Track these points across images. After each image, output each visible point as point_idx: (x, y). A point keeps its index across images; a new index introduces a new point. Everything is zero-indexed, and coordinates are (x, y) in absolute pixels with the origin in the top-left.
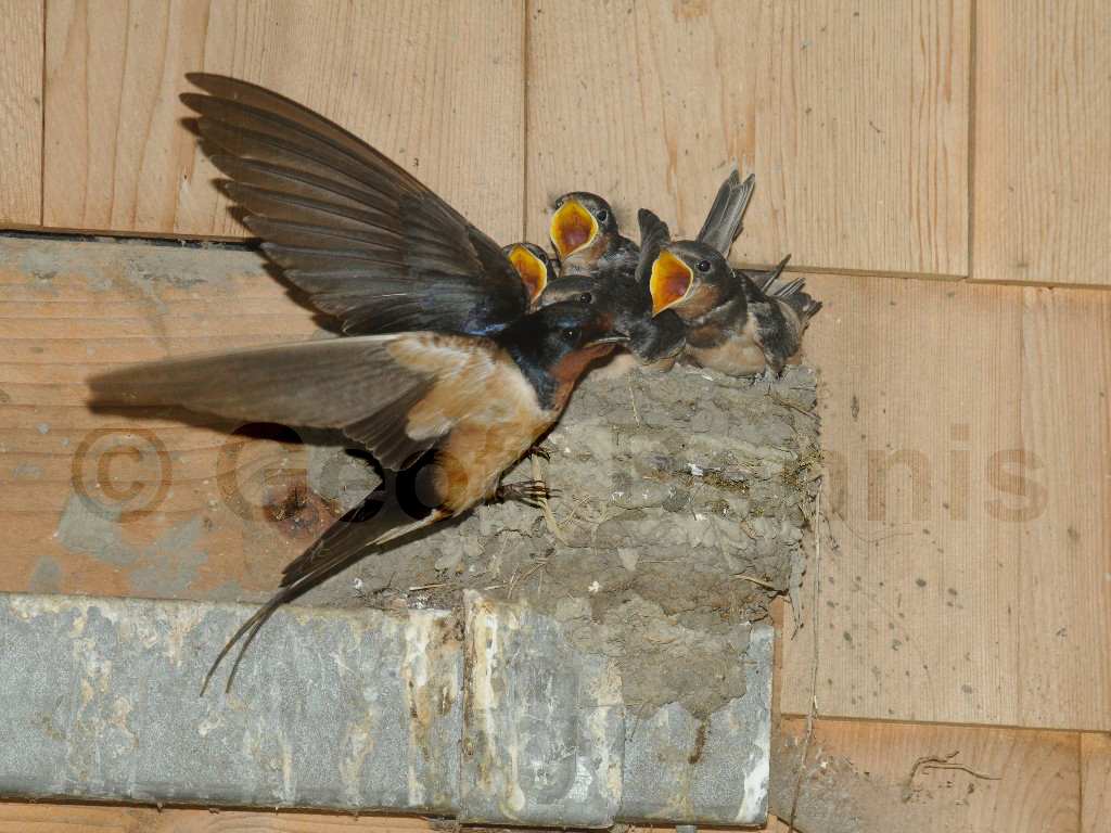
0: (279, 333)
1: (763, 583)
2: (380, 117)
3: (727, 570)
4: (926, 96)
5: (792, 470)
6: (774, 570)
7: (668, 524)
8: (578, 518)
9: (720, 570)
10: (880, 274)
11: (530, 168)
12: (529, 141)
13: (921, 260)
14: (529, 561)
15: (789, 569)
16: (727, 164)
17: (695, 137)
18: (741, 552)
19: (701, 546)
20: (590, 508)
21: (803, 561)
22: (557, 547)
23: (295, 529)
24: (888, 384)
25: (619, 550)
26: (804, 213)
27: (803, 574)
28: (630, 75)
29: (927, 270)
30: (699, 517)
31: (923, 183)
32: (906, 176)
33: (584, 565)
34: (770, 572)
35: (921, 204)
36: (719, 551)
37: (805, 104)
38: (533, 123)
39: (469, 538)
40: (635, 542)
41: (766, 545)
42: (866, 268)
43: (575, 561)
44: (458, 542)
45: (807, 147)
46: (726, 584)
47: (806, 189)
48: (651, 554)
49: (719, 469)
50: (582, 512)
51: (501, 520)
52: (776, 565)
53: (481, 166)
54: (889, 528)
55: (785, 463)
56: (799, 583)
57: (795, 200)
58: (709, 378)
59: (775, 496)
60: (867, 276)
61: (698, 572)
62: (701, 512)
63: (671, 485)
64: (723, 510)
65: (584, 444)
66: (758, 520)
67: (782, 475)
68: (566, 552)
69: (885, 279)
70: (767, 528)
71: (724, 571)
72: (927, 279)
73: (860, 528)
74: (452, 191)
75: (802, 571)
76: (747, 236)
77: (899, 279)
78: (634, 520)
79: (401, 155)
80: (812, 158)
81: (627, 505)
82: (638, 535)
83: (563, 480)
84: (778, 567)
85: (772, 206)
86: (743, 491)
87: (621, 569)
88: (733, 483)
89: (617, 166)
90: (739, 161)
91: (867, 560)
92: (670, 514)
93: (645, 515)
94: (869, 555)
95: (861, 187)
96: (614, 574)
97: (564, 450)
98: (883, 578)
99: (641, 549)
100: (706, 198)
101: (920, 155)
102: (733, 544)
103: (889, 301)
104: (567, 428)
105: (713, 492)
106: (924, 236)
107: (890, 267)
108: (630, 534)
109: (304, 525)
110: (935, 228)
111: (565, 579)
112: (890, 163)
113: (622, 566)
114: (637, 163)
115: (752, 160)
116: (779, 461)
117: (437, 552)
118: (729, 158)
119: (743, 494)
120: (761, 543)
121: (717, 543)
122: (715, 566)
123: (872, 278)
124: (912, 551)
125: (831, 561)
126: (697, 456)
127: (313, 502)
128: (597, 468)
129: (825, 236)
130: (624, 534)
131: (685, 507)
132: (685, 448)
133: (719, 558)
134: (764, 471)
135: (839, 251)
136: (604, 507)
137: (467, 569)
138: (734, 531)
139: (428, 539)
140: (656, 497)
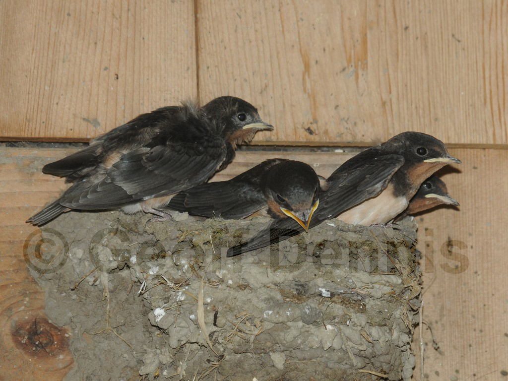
0: (19, 206)
1: (380, 375)
2: (89, 44)
3: (352, 366)
4: (494, 15)
5: (398, 291)
6: (388, 366)
7: (306, 334)
8: (240, 331)
9: (347, 366)
10: (464, 146)
11: (201, 78)
12: (200, 58)
13: (494, 134)
14: (206, 365)
15: (401, 365)
16: (347, 69)
17: (322, 51)
18: (362, 353)
19: (331, 349)
20: (248, 324)
21: (412, 359)
22: (225, 354)
23: (36, 349)
24: (474, 227)
25: (271, 354)
26: (405, 104)
27: (413, 369)
28: (273, 7)
29: (499, 142)
30: (329, 327)
31: (493, 78)
32: (481, 73)
33: (246, 366)
34: (385, 367)
35: (493, 93)
36: (346, 352)
37: (404, 24)
38: (202, 45)
39: (163, 350)
40: (282, 348)
41: (381, 347)
42: (453, 142)
43: (239, 364)
44: (156, 354)
45: (406, 55)
46: (352, 376)
47: (406, 86)
48: (294, 356)
49: (342, 291)
50: (243, 328)
51: (185, 336)
52: (390, 361)
53: (165, 78)
54: (478, 333)
55: (393, 286)
56: (411, 375)
57: (398, 95)
58: (332, 225)
59: (386, 310)
60: (455, 148)
61: (331, 369)
62: (330, 324)
63: (307, 304)
64: (346, 322)
65: (242, 277)
66: (374, 328)
67: (391, 295)
68: (233, 357)
69: (469, 150)
70: (381, 334)
71: (350, 367)
72: (500, 149)
73: (457, 335)
74: (144, 97)
75: (413, 367)
76: (364, 121)
77: (479, 150)
78: (281, 331)
79: (105, 72)
80: (410, 63)
81: (275, 321)
82: (284, 342)
83: (228, 304)
84: (392, 363)
85: (382, 99)
86: (361, 307)
87: (273, 368)
88: (354, 302)
89: (266, 73)
90: (356, 67)
91: (463, 358)
92: (307, 326)
93: (289, 327)
94: (464, 354)
95: (448, 82)
96: (268, 372)
97: (228, 282)
98: (476, 370)
99: (288, 353)
100: (332, 95)
101: (490, 57)
102: (356, 347)
103: (473, 165)
104: (229, 266)
105: (338, 309)
106: (496, 117)
107: (471, 140)
108: (278, 342)
109: (42, 346)
110: (504, 111)
111: (232, 377)
112: (468, 64)
113: (273, 366)
114: (280, 72)
115: (365, 66)
116: (388, 284)
117: (141, 362)
118: (348, 65)
119: (361, 309)
120: (377, 346)
121: (343, 346)
122: (343, 363)
123: (459, 149)
124: (497, 350)
125: (435, 359)
126: (325, 282)
127: (48, 329)
128: (252, 294)
129: (422, 119)
130: (274, 342)
131: (318, 320)
132: (317, 277)
133: (345, 358)
134: (376, 292)
135: (432, 130)
136: (259, 322)
137: (162, 373)
138: (356, 336)
139: (134, 353)
140: (297, 313)
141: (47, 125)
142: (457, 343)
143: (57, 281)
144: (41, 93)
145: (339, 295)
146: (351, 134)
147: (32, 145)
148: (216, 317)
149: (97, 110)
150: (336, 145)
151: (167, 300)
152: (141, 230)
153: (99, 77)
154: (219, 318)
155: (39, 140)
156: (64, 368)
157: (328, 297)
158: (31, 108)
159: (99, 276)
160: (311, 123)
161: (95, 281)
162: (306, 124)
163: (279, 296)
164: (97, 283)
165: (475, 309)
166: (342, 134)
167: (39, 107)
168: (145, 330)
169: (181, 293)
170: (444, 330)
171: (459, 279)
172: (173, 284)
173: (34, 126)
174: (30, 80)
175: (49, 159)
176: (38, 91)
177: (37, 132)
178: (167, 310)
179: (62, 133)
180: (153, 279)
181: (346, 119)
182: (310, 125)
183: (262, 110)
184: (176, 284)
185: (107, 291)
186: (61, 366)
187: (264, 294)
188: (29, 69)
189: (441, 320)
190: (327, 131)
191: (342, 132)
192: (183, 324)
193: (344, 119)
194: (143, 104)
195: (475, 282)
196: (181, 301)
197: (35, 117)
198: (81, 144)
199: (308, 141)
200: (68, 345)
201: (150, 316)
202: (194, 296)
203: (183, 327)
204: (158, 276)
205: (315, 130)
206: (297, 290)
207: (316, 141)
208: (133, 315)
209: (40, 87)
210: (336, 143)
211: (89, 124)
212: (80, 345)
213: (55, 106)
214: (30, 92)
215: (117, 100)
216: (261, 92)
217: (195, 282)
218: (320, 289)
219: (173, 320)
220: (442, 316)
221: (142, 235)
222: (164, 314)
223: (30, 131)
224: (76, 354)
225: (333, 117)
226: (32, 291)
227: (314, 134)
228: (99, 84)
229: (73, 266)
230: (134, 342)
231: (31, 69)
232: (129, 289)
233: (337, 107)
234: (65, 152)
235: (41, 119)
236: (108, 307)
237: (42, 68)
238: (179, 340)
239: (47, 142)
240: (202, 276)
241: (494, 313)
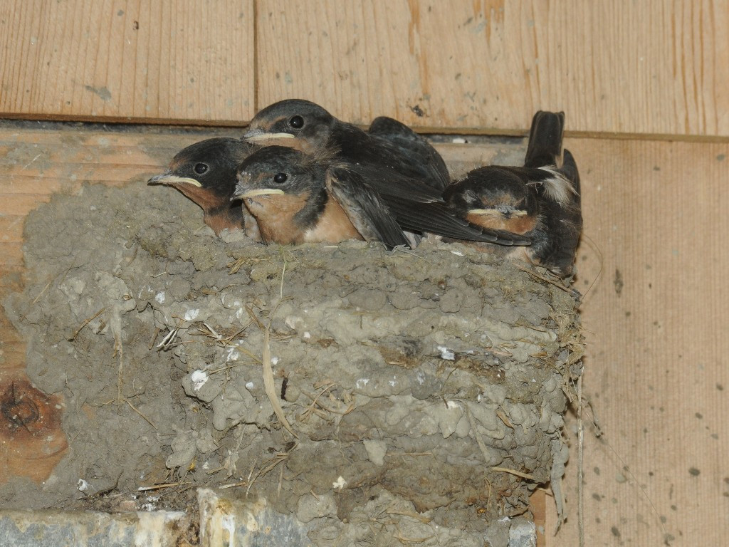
1: (522, 474)
3: (483, 461)
5: (550, 352)
6: (533, 461)
7: (418, 413)
8: (320, 408)
9: (476, 462)
10: (642, 137)
11: (260, 30)
13: (687, 120)
14: (268, 456)
15: (551, 460)
16: (474, 21)
18: (497, 442)
19: (454, 436)
20: (333, 397)
21: (565, 450)
22: (297, 441)
23: (13, 427)
24: (653, 256)
25: (365, 442)
26: (558, 72)
27: (566, 464)
29: (694, 132)
30: (452, 404)
31: (687, 37)
32: (669, 29)
33: (328, 459)
34: (529, 464)
35: (686, 59)
36: (474, 441)
39: (202, 433)
40: (382, 434)
41: (524, 434)
42: (627, 131)
43: (318, 456)
44: (190, 438)
46: (482, 477)
47: (560, 46)
48: (399, 446)
49: (472, 352)
50: (324, 403)
51: (237, 412)
52: (536, 455)
53: (207, 29)
54: (658, 413)
55: (543, 344)
56: (561, 475)
57: (548, 58)
58: (459, 254)
59: (534, 381)
60: (627, 139)
61: (452, 465)
62: (453, 399)
63: (420, 371)
64: (477, 396)
65: (324, 328)
66: (515, 407)
67: (541, 358)
68: (307, 445)
69: (648, 142)
70: (525, 415)
71: (480, 462)
72: (694, 142)
73: (626, 414)
74: (175, 56)
75: (565, 462)
76: (498, 98)
77: (663, 143)
78: (381, 409)
79: (120, 18)
80: (566, 13)
81: (373, 394)
82: (386, 425)
83: (302, 368)
84: (538, 458)
85: (524, 65)
86: (499, 376)
87: (368, 463)
88: (487, 368)
89: (355, 25)
90: (487, 17)
91: (634, 449)
92: (419, 402)
93: (393, 404)
94: (636, 443)
95: (620, 42)
96: (360, 468)
97: (303, 335)
98: (653, 467)
99: (389, 441)
100: (451, 58)
101: (683, 6)
102: (489, 433)
103: (653, 166)
104: (306, 311)
105: (465, 377)
106: (690, 95)
107: (653, 129)
108: (377, 425)
109: (22, 423)
110: (702, 85)
111: (307, 474)
112: (651, 16)
113: (368, 460)
114: (376, 22)
115: (500, 17)
116: (536, 342)
117: (167, 449)
118: (476, 15)
119: (499, 379)
120: (518, 431)
121: (471, 433)
122: (470, 457)
123: (634, 142)
124: (684, 437)
125: (595, 450)
126: (447, 338)
127: (31, 396)
128: (339, 354)
129: (582, 97)
130: (370, 425)
131: (436, 394)
132: (435, 330)
133: (474, 449)
134: (521, 353)
135: (597, 113)
136: (348, 396)
137: (201, 466)
138: (489, 419)
139: (158, 434)
140: (405, 383)
141: (33, 95)
142: (627, 427)
143: (46, 326)
144: (25, 48)
145: (466, 357)
146: (479, 116)
147: (8, 124)
148: (284, 387)
149: (107, 74)
150: (455, 132)
151: (211, 358)
152: (171, 254)
153: (111, 26)
154: (290, 388)
155: (21, 117)
156: (54, 454)
157: (451, 360)
158: (10, 69)
159: (108, 321)
160: (421, 100)
161: (101, 328)
162: (412, 100)
163: (378, 358)
164: (105, 330)
165: (653, 377)
166: (465, 116)
167: (22, 68)
168: (174, 402)
169: (232, 350)
170: (607, 407)
171: (630, 332)
172: (221, 336)
173: (14, 96)
174: (8, 27)
175: (36, 146)
176: (20, 43)
177: (18, 106)
178: (211, 374)
179: (56, 106)
180: (190, 327)
181: (471, 94)
182: (418, 103)
183: (348, 80)
184: (224, 336)
185: (120, 343)
186: (49, 452)
187: (356, 354)
188: (8, 12)
189: (603, 392)
190: (443, 111)
191: (466, 113)
192: (235, 395)
193: (468, 93)
194: (174, 67)
195: (654, 338)
196: (232, 362)
197: (15, 83)
198: (81, 124)
199: (416, 125)
200: (60, 422)
201: (185, 381)
202: (252, 355)
203: (233, 400)
204: (197, 324)
205: (426, 110)
206: (406, 348)
207: (427, 126)
208: (156, 379)
209: (23, 38)
210: (456, 129)
211: (95, 94)
212: (79, 422)
213: (45, 67)
214: (8, 46)
215: (136, 60)
216: (348, 53)
217: (254, 333)
218: (439, 348)
219: (220, 389)
220: (605, 386)
221: (172, 261)
222: (206, 379)
223: (8, 104)
224: (72, 435)
225: (452, 90)
226: (8, 340)
227: (425, 116)
228: (110, 35)
229: (69, 304)
230: (158, 418)
231: (10, 11)
232: (152, 340)
233: (458, 76)
234: (60, 135)
235: (24, 85)
236: (121, 366)
237: (27, 10)
238: (229, 419)
239: (31, 121)
240: (265, 325)
241: (681, 384)
